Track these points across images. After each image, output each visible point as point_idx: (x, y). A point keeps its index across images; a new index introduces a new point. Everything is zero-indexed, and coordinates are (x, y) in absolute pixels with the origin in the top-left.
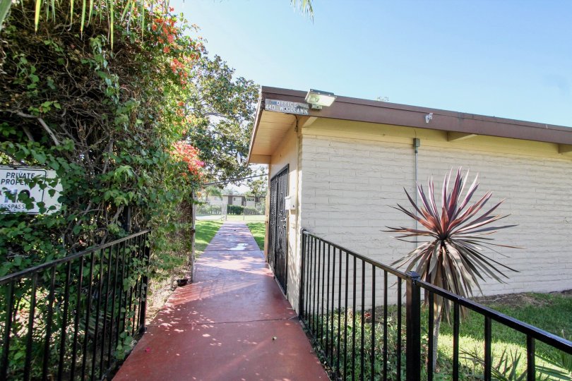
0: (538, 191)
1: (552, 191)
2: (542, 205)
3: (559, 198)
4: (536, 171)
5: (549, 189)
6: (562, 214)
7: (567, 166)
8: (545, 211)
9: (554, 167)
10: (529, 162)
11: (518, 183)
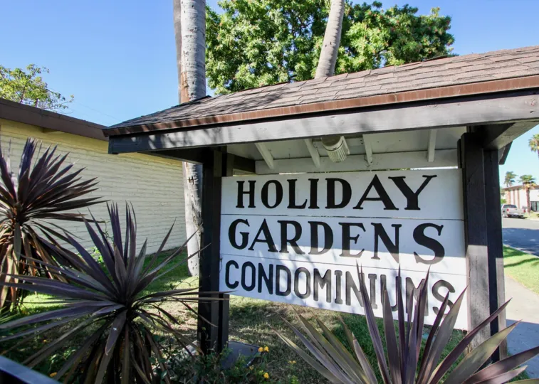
0: (139, 183)
1: (152, 183)
2: (142, 193)
3: (157, 188)
4: (139, 168)
5: (150, 182)
6: (158, 200)
7: (167, 167)
8: (144, 197)
9: (156, 167)
10: (135, 161)
11: (121, 176)
